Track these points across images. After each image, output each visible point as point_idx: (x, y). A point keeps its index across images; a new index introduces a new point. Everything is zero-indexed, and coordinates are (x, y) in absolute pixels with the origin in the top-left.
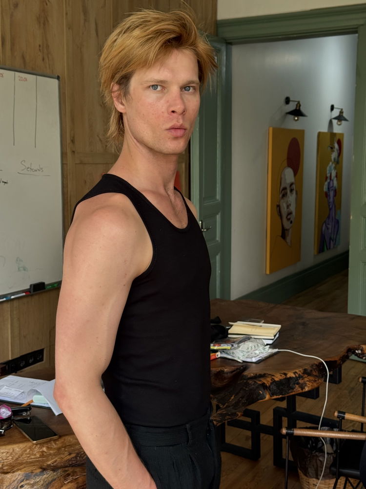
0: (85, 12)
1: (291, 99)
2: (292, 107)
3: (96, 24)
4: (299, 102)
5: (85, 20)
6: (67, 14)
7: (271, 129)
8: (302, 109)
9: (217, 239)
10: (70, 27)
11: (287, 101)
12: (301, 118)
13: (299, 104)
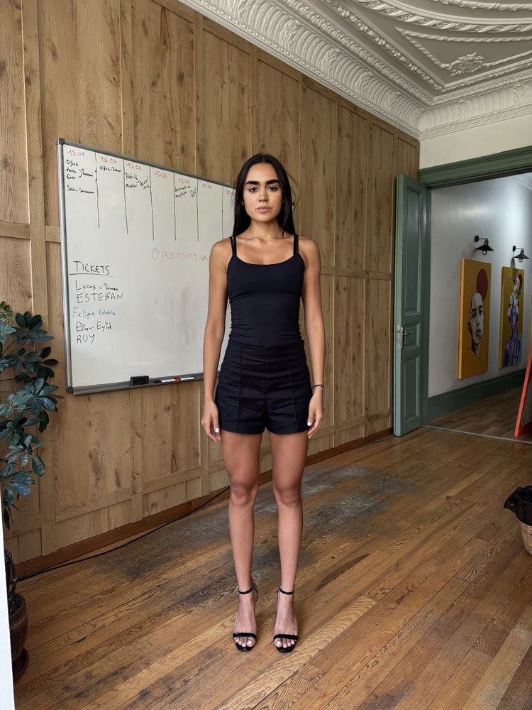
0: (315, 154)
1: (480, 237)
2: (481, 243)
3: (324, 165)
4: (487, 239)
5: (315, 162)
6: (301, 155)
7: (463, 260)
8: (489, 245)
9: (417, 344)
10: (304, 165)
11: (477, 239)
12: (488, 252)
13: (487, 241)
